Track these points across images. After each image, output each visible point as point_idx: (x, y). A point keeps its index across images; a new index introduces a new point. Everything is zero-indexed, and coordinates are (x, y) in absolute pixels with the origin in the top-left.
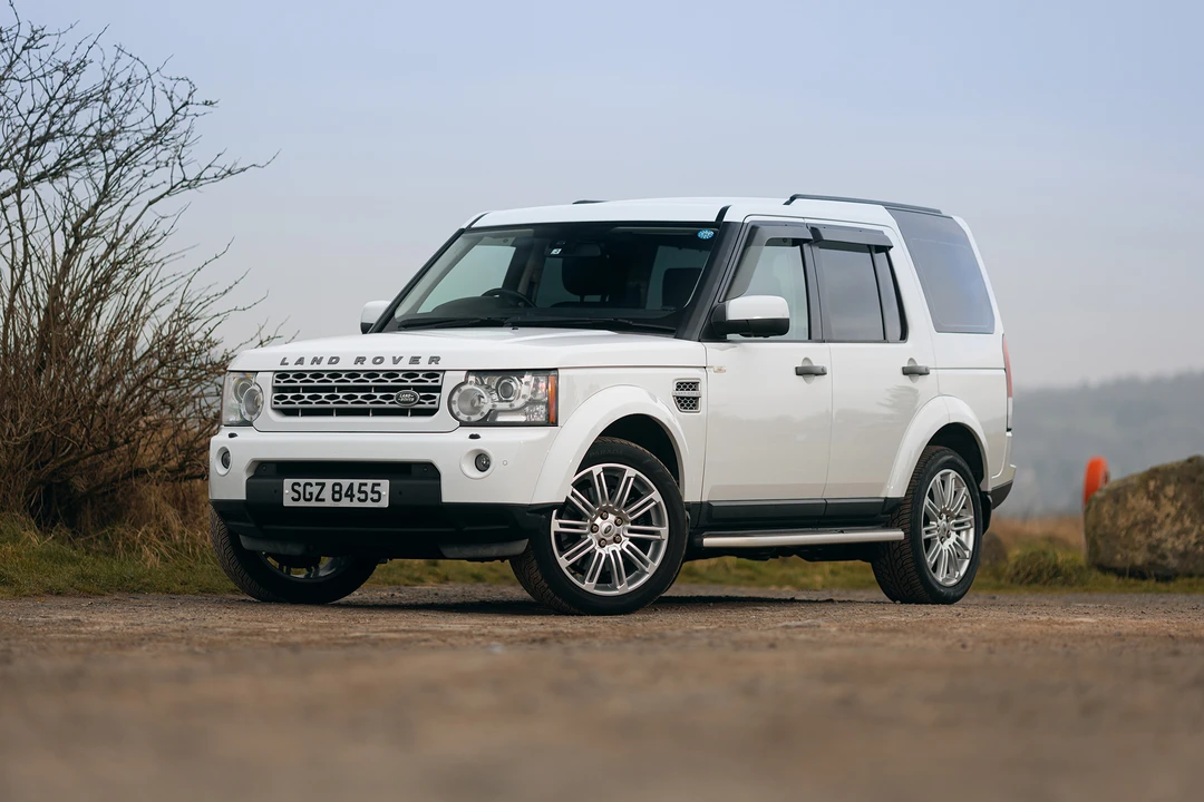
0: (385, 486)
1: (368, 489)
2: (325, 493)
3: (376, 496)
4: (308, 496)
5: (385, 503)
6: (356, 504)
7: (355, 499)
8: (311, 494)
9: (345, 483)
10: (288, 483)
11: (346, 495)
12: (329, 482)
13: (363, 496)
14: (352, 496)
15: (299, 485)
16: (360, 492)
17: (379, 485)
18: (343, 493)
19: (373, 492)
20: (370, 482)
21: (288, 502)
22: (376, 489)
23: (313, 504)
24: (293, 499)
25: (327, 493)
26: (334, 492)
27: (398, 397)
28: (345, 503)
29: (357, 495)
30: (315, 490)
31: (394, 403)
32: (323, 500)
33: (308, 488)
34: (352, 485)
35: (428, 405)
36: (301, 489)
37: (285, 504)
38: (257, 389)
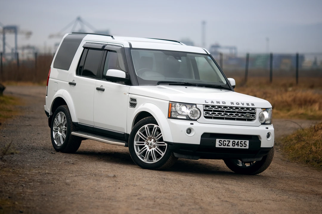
0: (247, 142)
1: (243, 143)
2: (230, 144)
3: (245, 145)
4: (224, 144)
5: (247, 147)
6: (239, 147)
7: (239, 146)
8: (225, 144)
9: (236, 141)
10: (218, 140)
11: (237, 145)
12: (231, 141)
13: (241, 145)
14: (238, 145)
15: (222, 141)
16: (241, 144)
17: (246, 142)
18: (236, 144)
19: (244, 144)
20: (243, 141)
21: (217, 146)
22: (245, 143)
23: (226, 147)
24: (219, 145)
25: (231, 144)
26: (233, 144)
27: (246, 115)
28: (236, 147)
29: (240, 145)
30: (227, 143)
31: (245, 117)
32: (229, 146)
33: (225, 142)
34: (238, 142)
35: (253, 118)
36: (222, 142)
37: (216, 147)
38: (197, 109)
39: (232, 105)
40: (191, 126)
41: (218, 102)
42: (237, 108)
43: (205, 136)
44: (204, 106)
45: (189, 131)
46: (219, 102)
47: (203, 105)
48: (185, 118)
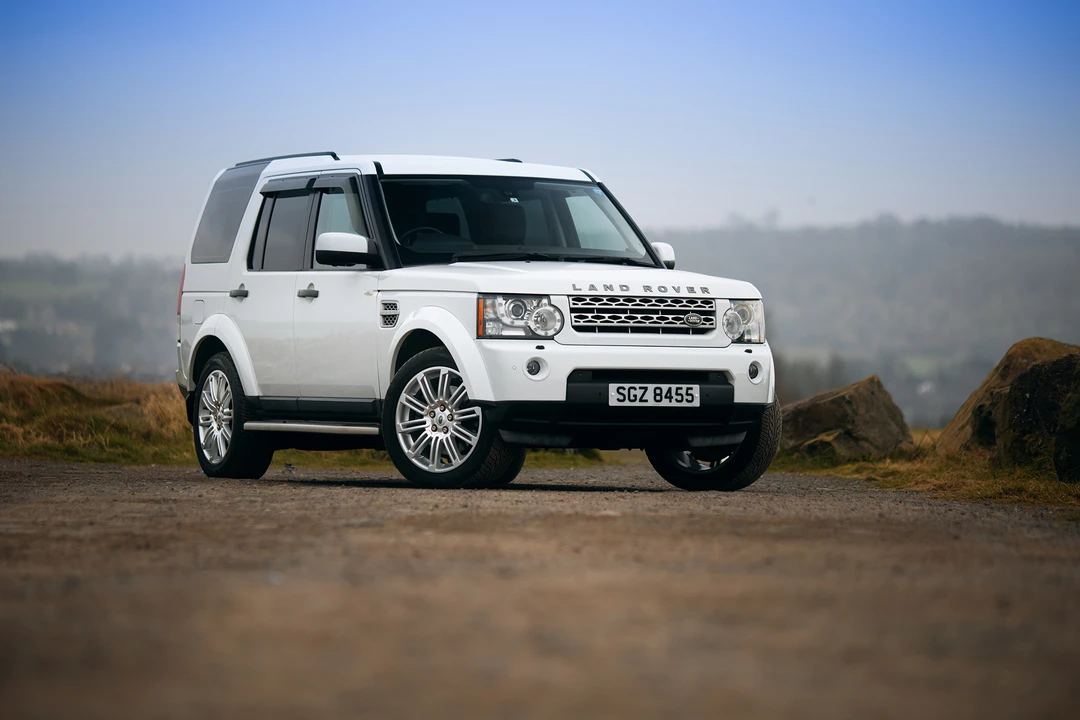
0: (696, 389)
1: (683, 392)
3: (690, 398)
4: (632, 398)
5: (696, 403)
6: (674, 404)
7: (673, 400)
8: (635, 396)
9: (665, 387)
10: (613, 387)
11: (666, 397)
12: (651, 387)
13: (679, 398)
14: (671, 398)
16: (677, 394)
17: (691, 389)
18: (664, 395)
19: (687, 394)
20: (685, 386)
21: (613, 402)
23: (637, 404)
24: (618, 400)
25: (649, 396)
26: (656, 394)
27: (687, 319)
28: (665, 403)
29: (675, 397)
30: (639, 393)
31: (684, 323)
32: (646, 401)
33: (632, 391)
34: (670, 390)
35: (708, 326)
36: (626, 392)
37: (611, 404)
38: (552, 309)
39: (648, 294)
40: (539, 353)
41: (607, 287)
42: (661, 300)
43: (577, 377)
44: (571, 298)
45: (534, 367)
46: (610, 288)
47: (568, 296)
48: (522, 333)
